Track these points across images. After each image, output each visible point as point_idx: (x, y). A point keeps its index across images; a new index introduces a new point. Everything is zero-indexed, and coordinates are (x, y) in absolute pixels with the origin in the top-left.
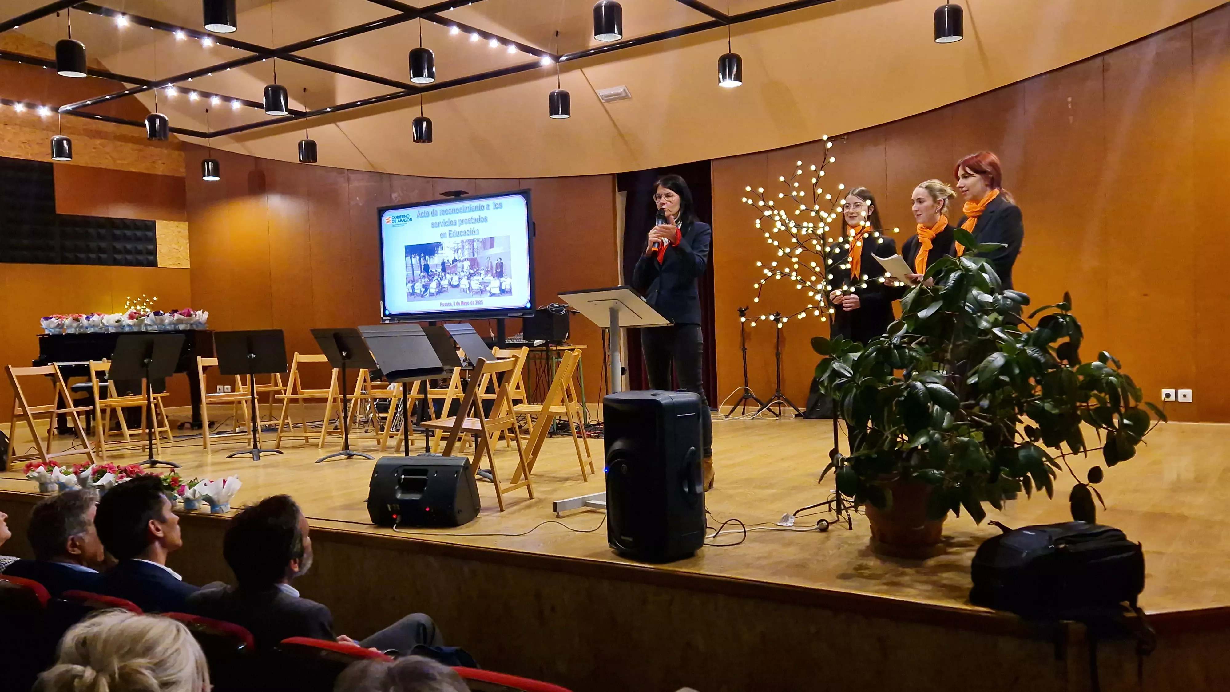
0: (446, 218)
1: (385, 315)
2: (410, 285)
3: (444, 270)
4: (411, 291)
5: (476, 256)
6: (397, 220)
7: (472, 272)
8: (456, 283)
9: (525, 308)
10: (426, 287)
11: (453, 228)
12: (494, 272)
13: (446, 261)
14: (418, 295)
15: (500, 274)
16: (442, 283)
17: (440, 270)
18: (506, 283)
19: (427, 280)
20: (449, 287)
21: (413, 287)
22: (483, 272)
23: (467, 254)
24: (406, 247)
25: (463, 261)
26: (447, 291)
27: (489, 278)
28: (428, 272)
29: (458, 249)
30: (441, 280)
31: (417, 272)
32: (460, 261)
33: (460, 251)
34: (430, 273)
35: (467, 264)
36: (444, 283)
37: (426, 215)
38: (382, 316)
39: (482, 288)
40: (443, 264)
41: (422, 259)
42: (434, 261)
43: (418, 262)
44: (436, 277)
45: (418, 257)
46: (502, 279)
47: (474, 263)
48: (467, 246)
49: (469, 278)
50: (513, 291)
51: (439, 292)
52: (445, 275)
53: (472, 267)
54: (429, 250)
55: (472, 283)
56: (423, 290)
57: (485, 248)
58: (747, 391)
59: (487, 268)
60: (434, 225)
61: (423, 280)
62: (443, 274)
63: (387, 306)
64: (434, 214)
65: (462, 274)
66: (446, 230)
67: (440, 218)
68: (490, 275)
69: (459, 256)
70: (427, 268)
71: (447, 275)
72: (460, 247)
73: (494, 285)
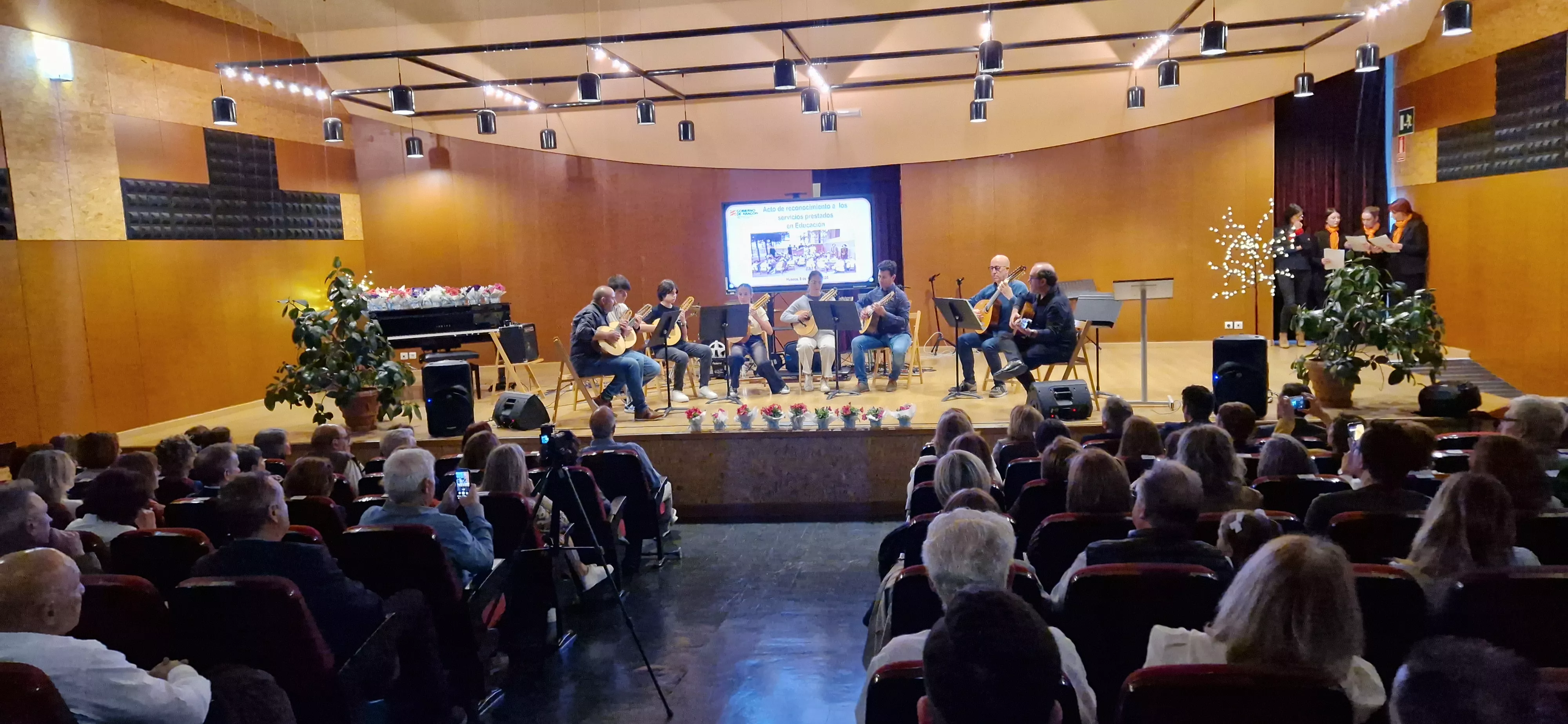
0: (794, 213)
1: (729, 288)
2: (756, 265)
3: (790, 253)
4: (757, 269)
5: (822, 242)
6: (742, 213)
7: (818, 255)
8: (803, 263)
9: (868, 282)
10: (772, 266)
11: (800, 221)
12: (840, 255)
13: (792, 246)
14: (764, 272)
15: (845, 257)
16: (788, 263)
17: (786, 252)
18: (850, 263)
19: (773, 260)
20: (796, 266)
21: (759, 267)
22: (829, 255)
23: (813, 240)
24: (752, 235)
25: (809, 247)
26: (793, 269)
27: (835, 259)
28: (774, 255)
29: (804, 238)
30: (788, 260)
31: (763, 255)
32: (806, 246)
33: (806, 239)
34: (776, 255)
35: (813, 249)
36: (791, 263)
37: (773, 210)
38: (727, 289)
39: (828, 267)
40: (790, 249)
41: (768, 244)
42: (780, 247)
43: (764, 246)
44: (782, 259)
45: (764, 243)
46: (847, 261)
47: (820, 248)
48: (813, 235)
49: (814, 260)
50: (857, 269)
51: (786, 270)
52: (792, 257)
53: (818, 251)
54: (776, 237)
55: (818, 263)
56: (770, 268)
57: (831, 237)
58: (940, 335)
59: (833, 252)
60: (782, 218)
61: (769, 261)
62: (789, 256)
63: (731, 281)
64: (781, 209)
65: (808, 256)
66: (793, 222)
67: (786, 213)
68: (835, 257)
69: (806, 242)
70: (773, 252)
71: (794, 257)
72: (806, 235)
73: (839, 264)
